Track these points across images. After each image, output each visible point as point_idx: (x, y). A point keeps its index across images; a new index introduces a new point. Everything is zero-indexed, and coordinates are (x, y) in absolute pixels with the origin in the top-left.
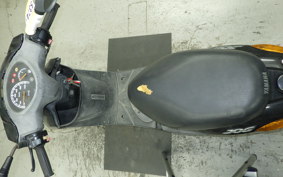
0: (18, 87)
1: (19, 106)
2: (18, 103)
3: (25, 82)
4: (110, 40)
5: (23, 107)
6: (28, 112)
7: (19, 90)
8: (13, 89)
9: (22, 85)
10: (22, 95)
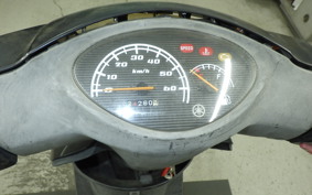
0: (165, 65)
1: (98, 73)
2: (111, 69)
3: (186, 88)
4: (227, 181)
5: (95, 90)
6: (75, 109)
7: (155, 69)
8: (159, 51)
9: (174, 80)
10: (141, 81)
